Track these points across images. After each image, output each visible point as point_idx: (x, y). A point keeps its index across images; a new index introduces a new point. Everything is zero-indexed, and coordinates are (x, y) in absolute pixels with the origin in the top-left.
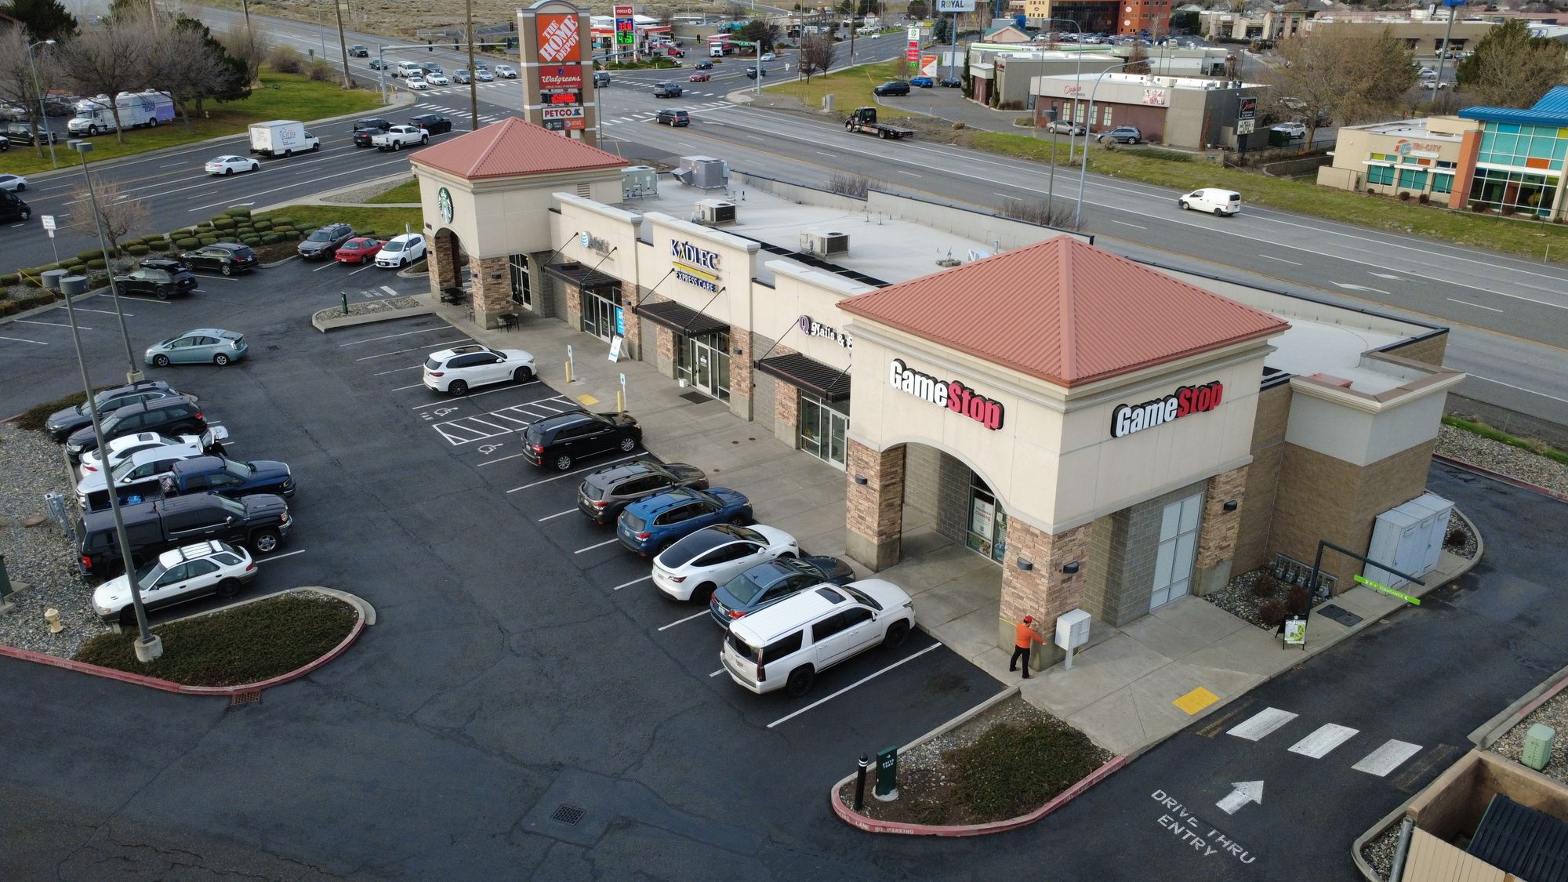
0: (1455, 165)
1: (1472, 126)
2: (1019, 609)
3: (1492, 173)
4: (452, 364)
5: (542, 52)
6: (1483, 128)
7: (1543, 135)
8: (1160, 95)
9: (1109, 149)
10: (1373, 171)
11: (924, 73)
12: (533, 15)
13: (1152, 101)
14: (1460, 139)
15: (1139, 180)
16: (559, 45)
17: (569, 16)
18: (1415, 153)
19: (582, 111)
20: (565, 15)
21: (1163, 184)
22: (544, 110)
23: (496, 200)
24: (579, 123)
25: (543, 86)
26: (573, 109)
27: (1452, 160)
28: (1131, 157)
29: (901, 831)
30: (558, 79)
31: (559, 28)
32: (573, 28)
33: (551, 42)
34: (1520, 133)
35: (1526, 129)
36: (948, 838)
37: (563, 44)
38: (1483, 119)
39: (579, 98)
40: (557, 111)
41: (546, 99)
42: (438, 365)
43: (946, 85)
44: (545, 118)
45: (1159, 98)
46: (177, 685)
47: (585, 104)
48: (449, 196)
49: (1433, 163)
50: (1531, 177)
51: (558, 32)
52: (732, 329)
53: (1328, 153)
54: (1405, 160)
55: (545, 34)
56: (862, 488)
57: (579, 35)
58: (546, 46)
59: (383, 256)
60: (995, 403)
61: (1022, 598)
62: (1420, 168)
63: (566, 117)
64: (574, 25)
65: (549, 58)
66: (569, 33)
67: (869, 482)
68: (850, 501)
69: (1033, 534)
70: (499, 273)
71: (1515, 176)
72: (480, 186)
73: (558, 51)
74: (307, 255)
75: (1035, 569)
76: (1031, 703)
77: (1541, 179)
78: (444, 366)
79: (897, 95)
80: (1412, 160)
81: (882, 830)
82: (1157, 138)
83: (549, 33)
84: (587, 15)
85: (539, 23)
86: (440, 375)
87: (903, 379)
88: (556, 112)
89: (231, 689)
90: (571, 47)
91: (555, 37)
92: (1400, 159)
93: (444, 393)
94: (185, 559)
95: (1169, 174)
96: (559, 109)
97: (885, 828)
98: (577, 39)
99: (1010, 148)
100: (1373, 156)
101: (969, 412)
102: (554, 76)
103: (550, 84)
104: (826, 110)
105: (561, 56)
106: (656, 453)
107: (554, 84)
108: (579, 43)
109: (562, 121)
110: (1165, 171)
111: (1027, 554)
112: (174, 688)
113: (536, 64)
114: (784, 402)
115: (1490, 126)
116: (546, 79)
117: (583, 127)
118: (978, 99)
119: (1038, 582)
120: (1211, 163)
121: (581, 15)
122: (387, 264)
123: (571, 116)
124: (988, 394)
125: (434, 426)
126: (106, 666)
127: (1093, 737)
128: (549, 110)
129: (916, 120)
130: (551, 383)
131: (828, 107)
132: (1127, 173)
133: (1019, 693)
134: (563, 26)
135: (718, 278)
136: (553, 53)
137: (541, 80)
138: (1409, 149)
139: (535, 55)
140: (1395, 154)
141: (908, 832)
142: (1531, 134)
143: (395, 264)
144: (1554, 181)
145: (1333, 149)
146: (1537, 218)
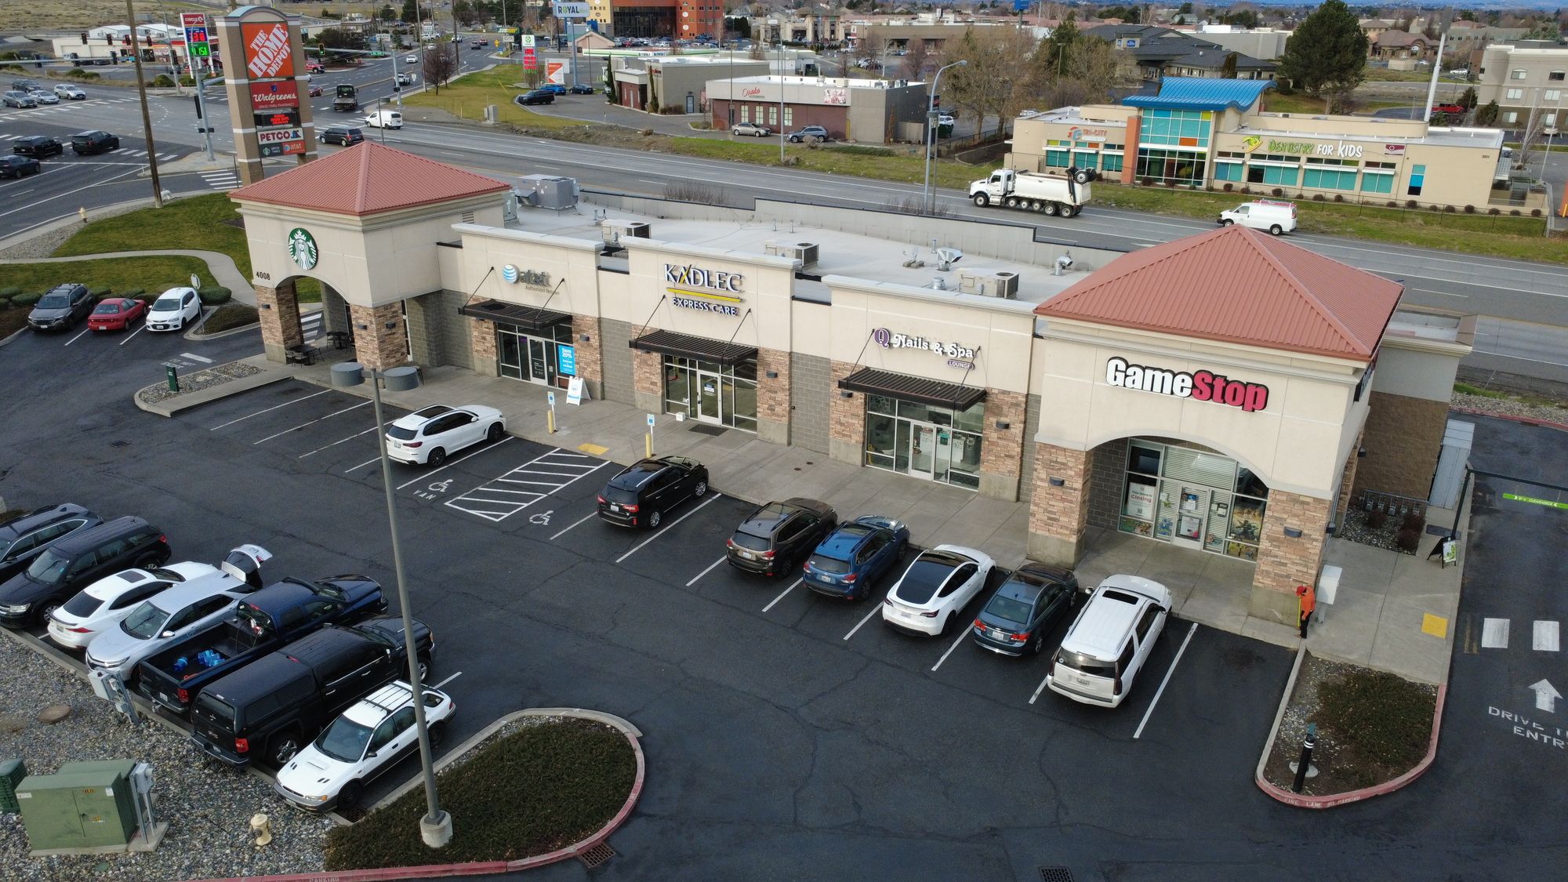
0: (1121, 147)
1: (1132, 112)
2: (1282, 576)
3: (1153, 152)
4: (429, 431)
5: (251, 66)
6: (1141, 113)
7: (1191, 118)
8: (840, 95)
9: (812, 148)
10: (1050, 154)
11: (551, 81)
12: (236, 24)
13: (833, 101)
14: (1125, 125)
15: (858, 176)
16: (270, 59)
17: (278, 25)
18: (1086, 138)
19: (300, 133)
20: (274, 23)
21: (881, 177)
22: (259, 134)
23: (385, 238)
24: (298, 146)
25: (255, 105)
26: (291, 131)
27: (1117, 142)
28: (836, 154)
29: (1349, 800)
30: (271, 98)
31: (268, 39)
32: (283, 39)
33: (260, 54)
34: (1172, 117)
35: (1176, 113)
36: (1388, 795)
37: (275, 57)
38: (1141, 106)
39: (295, 119)
40: (273, 134)
41: (259, 120)
42: (411, 434)
43: (577, 91)
44: (261, 143)
45: (840, 98)
46: (502, 863)
47: (304, 125)
48: (309, 237)
49: (1101, 146)
50: (1182, 154)
51: (267, 43)
52: (761, 352)
53: (1006, 142)
54: (1077, 144)
55: (253, 45)
56: (1057, 491)
57: (290, 46)
58: (256, 60)
59: (154, 317)
60: (1258, 386)
61: (1285, 565)
62: (1093, 151)
63: (284, 140)
64: (284, 34)
65: (260, 74)
66: (280, 45)
67: (1066, 483)
68: (1036, 505)
69: (1303, 503)
70: (393, 321)
71: (1172, 153)
72: (369, 222)
73: (269, 66)
74: (45, 327)
75: (1305, 535)
76: (1326, 658)
77: (1192, 155)
78: (420, 434)
79: (541, 104)
80: (1084, 144)
81: (1333, 804)
82: (842, 136)
83: (257, 45)
84: (297, 23)
85: (244, 35)
86: (420, 444)
87: (1126, 376)
88: (271, 135)
89: (571, 850)
90: (283, 60)
91: (264, 49)
92: (1073, 144)
93: (422, 465)
94: (389, 712)
95: (882, 169)
96: (276, 132)
97: (1336, 801)
98: (289, 50)
99: (714, 152)
100: (1049, 142)
101: (1223, 397)
102: (267, 94)
103: (263, 103)
104: (490, 122)
105: (272, 71)
106: (732, 493)
107: (268, 103)
108: (291, 55)
109: (280, 145)
110: (877, 166)
111: (1294, 522)
112: (501, 867)
113: (246, 81)
114: (843, 420)
115: (1146, 111)
116: (258, 98)
117: (303, 151)
118: (628, 104)
119: (1308, 546)
120: (914, 156)
121: (290, 23)
122: (166, 326)
123: (290, 140)
124: (1244, 378)
125: (447, 504)
126: (386, 865)
127: (1406, 675)
128: (265, 133)
129: (595, 128)
130: (533, 437)
131: (492, 118)
132: (843, 169)
133: (1307, 653)
134: (272, 37)
135: (742, 300)
136: (264, 68)
137: (252, 99)
138: (1080, 134)
139: (245, 72)
140: (1068, 139)
141: (1355, 799)
142: (1181, 117)
143: (176, 326)
144: (1202, 156)
145: (1010, 137)
146: (1194, 188)
